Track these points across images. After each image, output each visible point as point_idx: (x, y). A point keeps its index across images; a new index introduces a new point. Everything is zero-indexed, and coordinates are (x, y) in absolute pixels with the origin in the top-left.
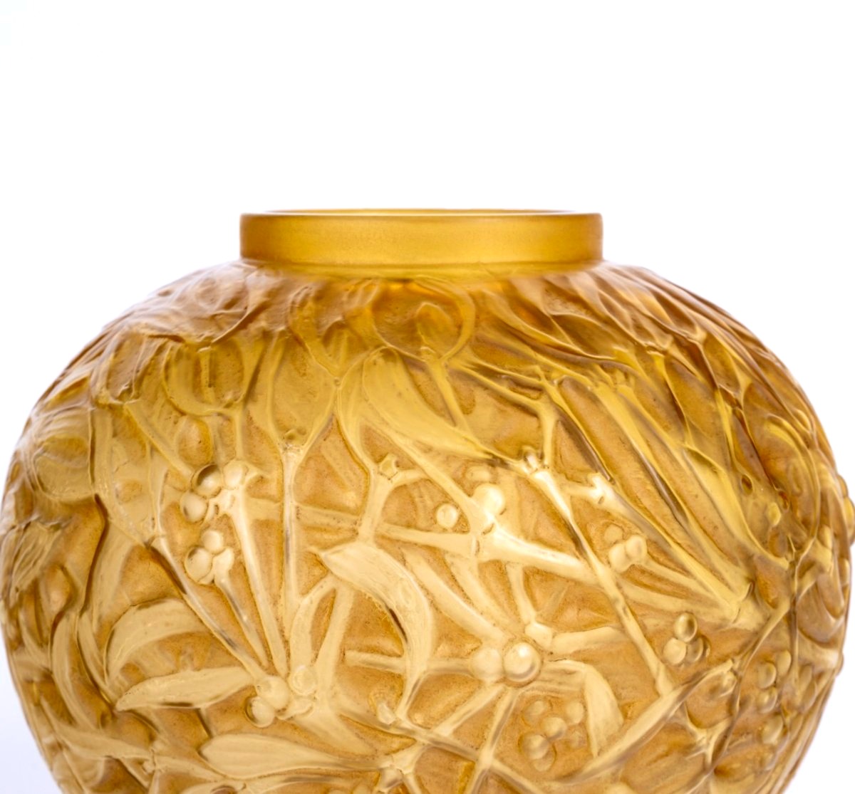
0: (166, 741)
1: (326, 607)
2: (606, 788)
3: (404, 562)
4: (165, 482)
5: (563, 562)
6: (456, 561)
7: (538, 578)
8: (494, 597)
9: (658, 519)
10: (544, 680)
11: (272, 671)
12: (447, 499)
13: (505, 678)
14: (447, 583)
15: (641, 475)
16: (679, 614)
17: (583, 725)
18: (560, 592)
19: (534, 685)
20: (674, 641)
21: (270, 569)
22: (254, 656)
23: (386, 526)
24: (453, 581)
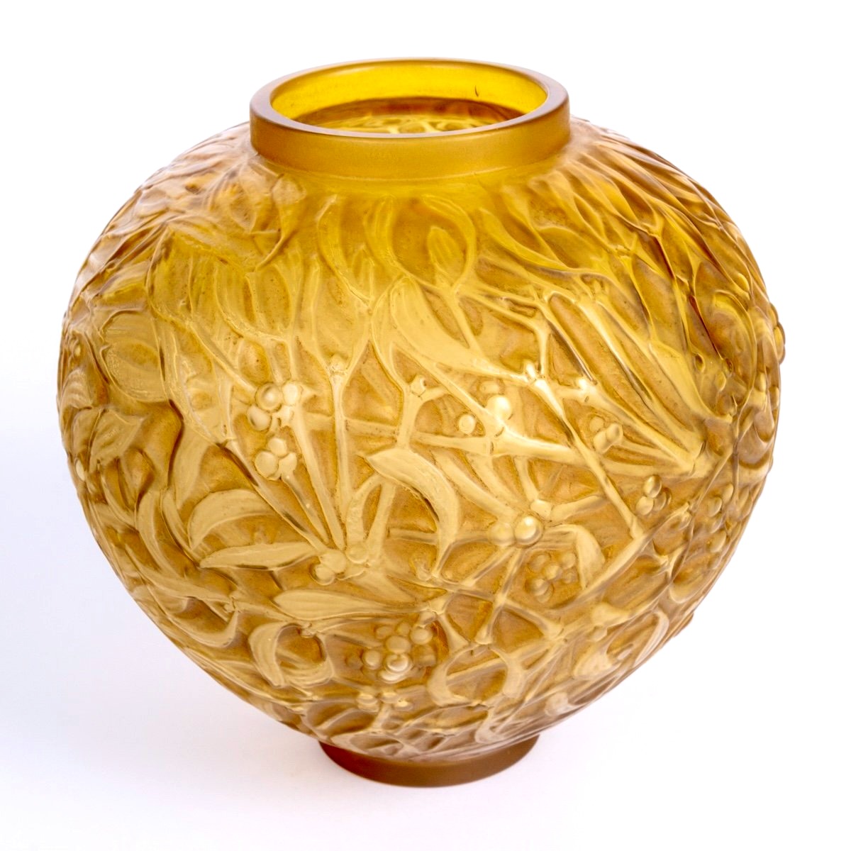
0: (244, 591)
1: (374, 498)
2: (592, 608)
3: (434, 462)
4: (232, 395)
5: (558, 450)
6: (475, 459)
7: (539, 464)
8: (505, 483)
9: (631, 405)
10: (545, 541)
11: (332, 546)
12: (466, 411)
13: (516, 542)
14: (469, 476)
15: (617, 372)
16: (648, 477)
17: (575, 568)
18: (556, 474)
19: (538, 545)
20: (644, 498)
21: (326, 469)
22: (317, 535)
23: (419, 434)
24: (473, 474)
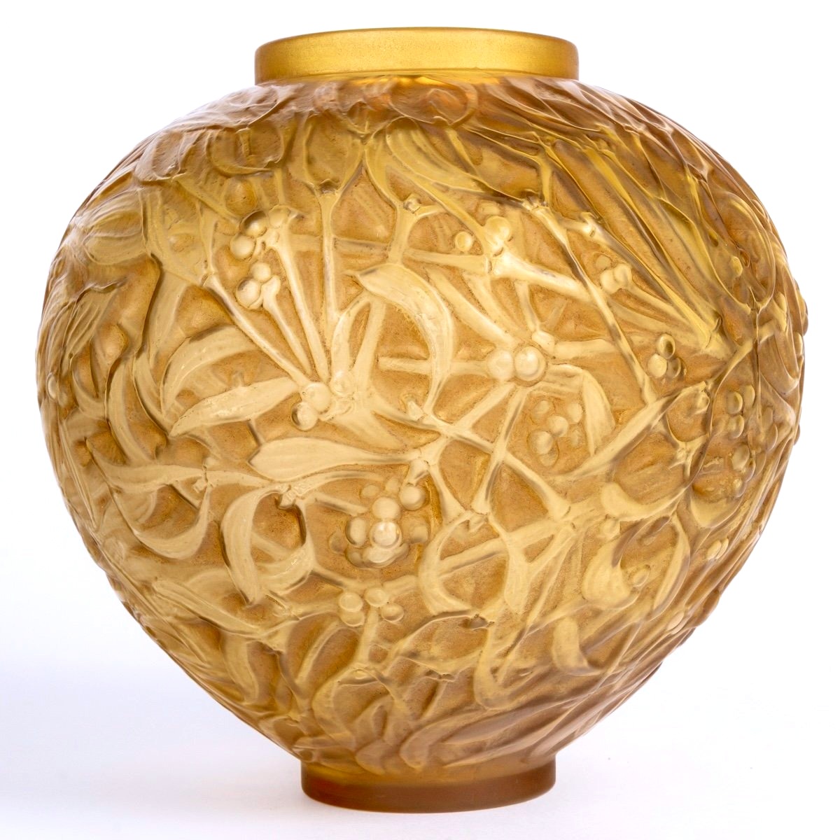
0: (218, 456)
1: (361, 320)
3: (428, 279)
4: (215, 230)
5: (565, 284)
6: (472, 278)
7: (541, 295)
8: (504, 308)
9: (640, 255)
10: (548, 382)
11: (315, 378)
12: (463, 226)
13: (516, 379)
14: (465, 296)
15: (624, 219)
16: (660, 334)
17: (581, 424)
18: (560, 308)
19: (540, 385)
20: (656, 357)
21: (312, 292)
22: (300, 366)
23: (412, 250)
24: (470, 295)
